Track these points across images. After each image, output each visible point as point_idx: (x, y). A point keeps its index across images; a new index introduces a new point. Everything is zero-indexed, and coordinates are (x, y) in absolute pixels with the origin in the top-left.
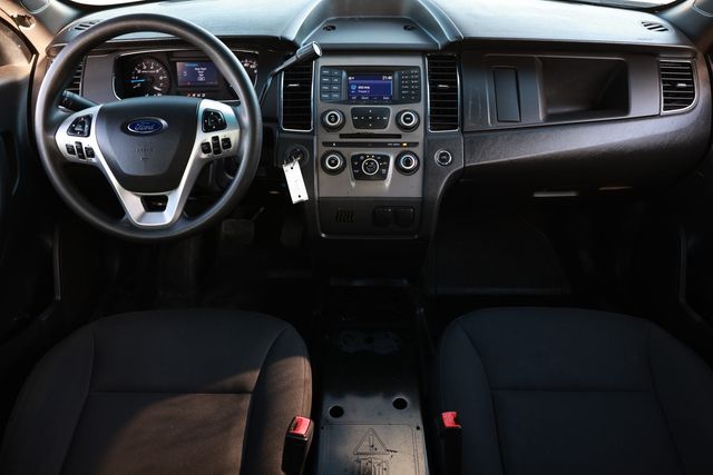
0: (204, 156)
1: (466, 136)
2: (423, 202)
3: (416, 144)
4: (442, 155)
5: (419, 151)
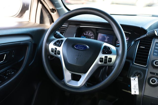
0: (100, 63)
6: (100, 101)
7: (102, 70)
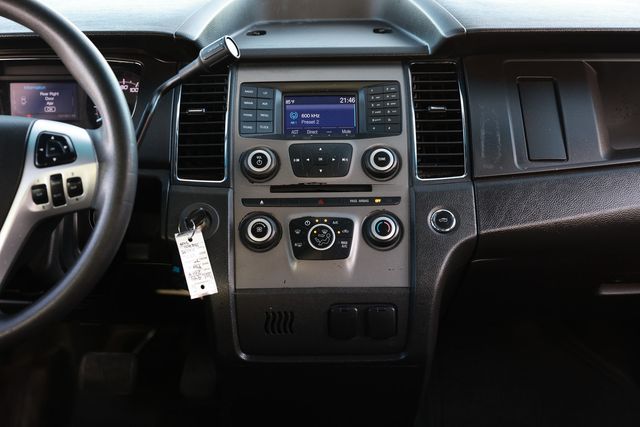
0: (35, 208)
1: (478, 184)
2: (412, 295)
3: (396, 200)
4: (440, 216)
5: (401, 210)
6: (84, 360)
7: (53, 235)
